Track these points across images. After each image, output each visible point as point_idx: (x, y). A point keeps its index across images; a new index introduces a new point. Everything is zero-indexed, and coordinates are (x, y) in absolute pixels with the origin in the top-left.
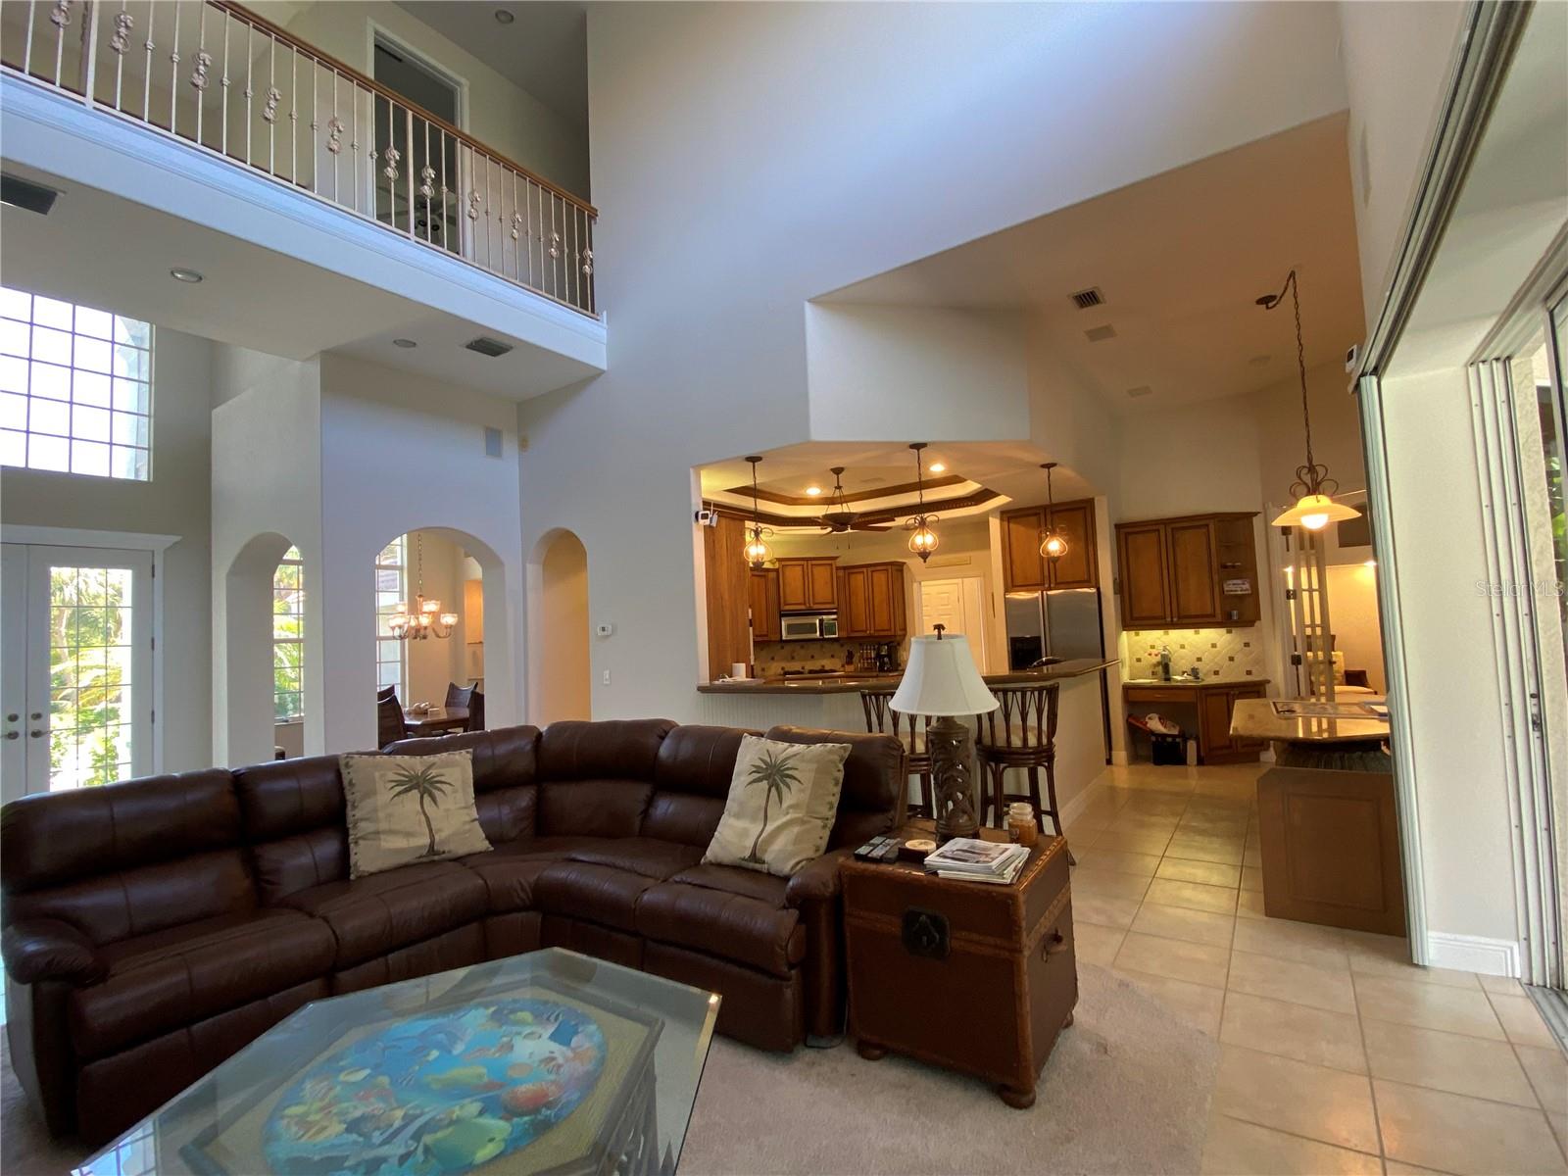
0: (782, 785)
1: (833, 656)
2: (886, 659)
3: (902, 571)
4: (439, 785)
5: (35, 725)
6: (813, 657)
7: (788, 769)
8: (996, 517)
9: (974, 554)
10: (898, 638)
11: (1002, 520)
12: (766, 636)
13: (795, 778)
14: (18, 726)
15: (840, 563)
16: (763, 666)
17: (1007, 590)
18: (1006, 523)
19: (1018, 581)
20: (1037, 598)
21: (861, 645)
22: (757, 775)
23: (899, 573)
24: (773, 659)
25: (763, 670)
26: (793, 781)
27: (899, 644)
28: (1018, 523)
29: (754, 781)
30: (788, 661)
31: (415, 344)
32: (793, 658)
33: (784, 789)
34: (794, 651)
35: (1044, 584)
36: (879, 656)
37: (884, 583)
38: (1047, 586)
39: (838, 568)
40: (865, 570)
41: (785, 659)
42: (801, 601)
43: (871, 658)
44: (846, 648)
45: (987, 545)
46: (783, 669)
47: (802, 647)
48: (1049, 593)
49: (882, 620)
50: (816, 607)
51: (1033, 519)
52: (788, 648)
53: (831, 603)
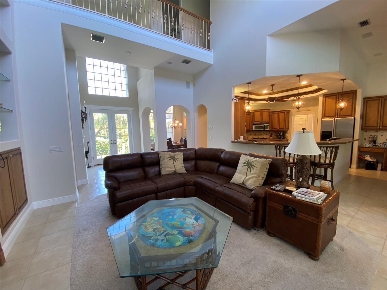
0: (251, 168)
1: (267, 135)
2: (282, 136)
3: (289, 113)
4: (176, 159)
5: (115, 142)
6: (261, 135)
7: (253, 164)
8: (321, 97)
9: (312, 108)
10: (286, 131)
11: (323, 97)
12: (249, 129)
13: (255, 166)
14: (112, 142)
15: (271, 111)
16: (248, 136)
17: (322, 118)
18: (325, 98)
19: (326, 115)
20: (333, 120)
21: (275, 132)
22: (245, 165)
23: (288, 113)
24: (250, 135)
25: (248, 137)
26: (254, 167)
27: (286, 132)
28: (329, 98)
29: (244, 166)
30: (254, 135)
31: (171, 63)
32: (256, 135)
33: (252, 169)
35: (335, 116)
36: (280, 135)
37: (283, 116)
38: (336, 117)
39: (270, 112)
40: (278, 112)
42: (259, 121)
43: (277, 136)
44: (270, 133)
45: (317, 105)
46: (253, 137)
47: (258, 132)
48: (337, 119)
49: (282, 126)
50: (263, 122)
51: (335, 97)
52: (255, 132)
53: (267, 121)
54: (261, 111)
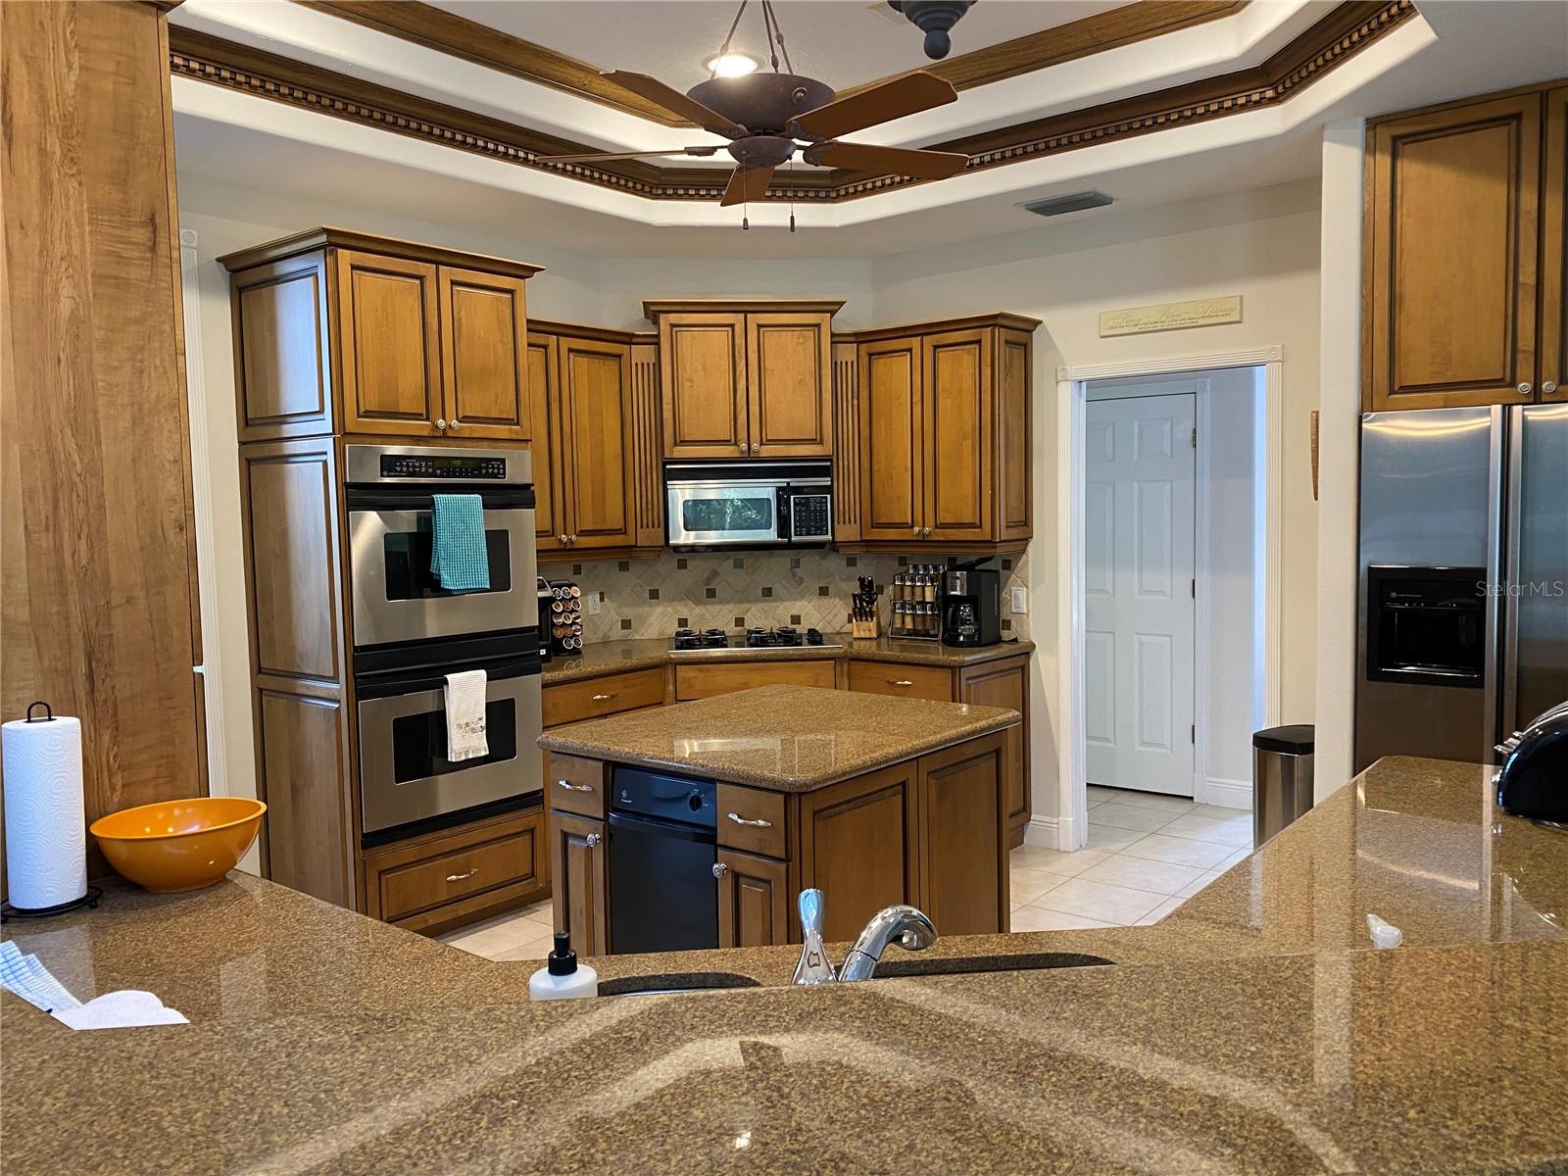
1: (824, 592)
2: (966, 611)
3: (1026, 348)
6: (768, 592)
8: (1346, 142)
9: (1253, 292)
10: (1001, 550)
11: (1370, 149)
12: (624, 532)
15: (849, 320)
16: (629, 613)
17: (1369, 403)
18: (1384, 161)
19: (1415, 371)
20: (1486, 433)
21: (903, 561)
23: (1018, 352)
24: (654, 595)
25: (626, 624)
27: (1008, 565)
28: (1428, 158)
30: (698, 602)
32: (711, 594)
34: (715, 574)
35: (1513, 384)
36: (945, 601)
37: (968, 382)
38: (1525, 386)
39: (837, 339)
40: (915, 342)
41: (688, 596)
42: (725, 433)
43: (923, 603)
44: (866, 569)
45: (1305, 257)
46: (683, 622)
47: (738, 565)
48: (1538, 414)
49: (958, 498)
50: (767, 451)
51: (1496, 139)
52: (698, 567)
53: (811, 441)
54: (737, 319)
